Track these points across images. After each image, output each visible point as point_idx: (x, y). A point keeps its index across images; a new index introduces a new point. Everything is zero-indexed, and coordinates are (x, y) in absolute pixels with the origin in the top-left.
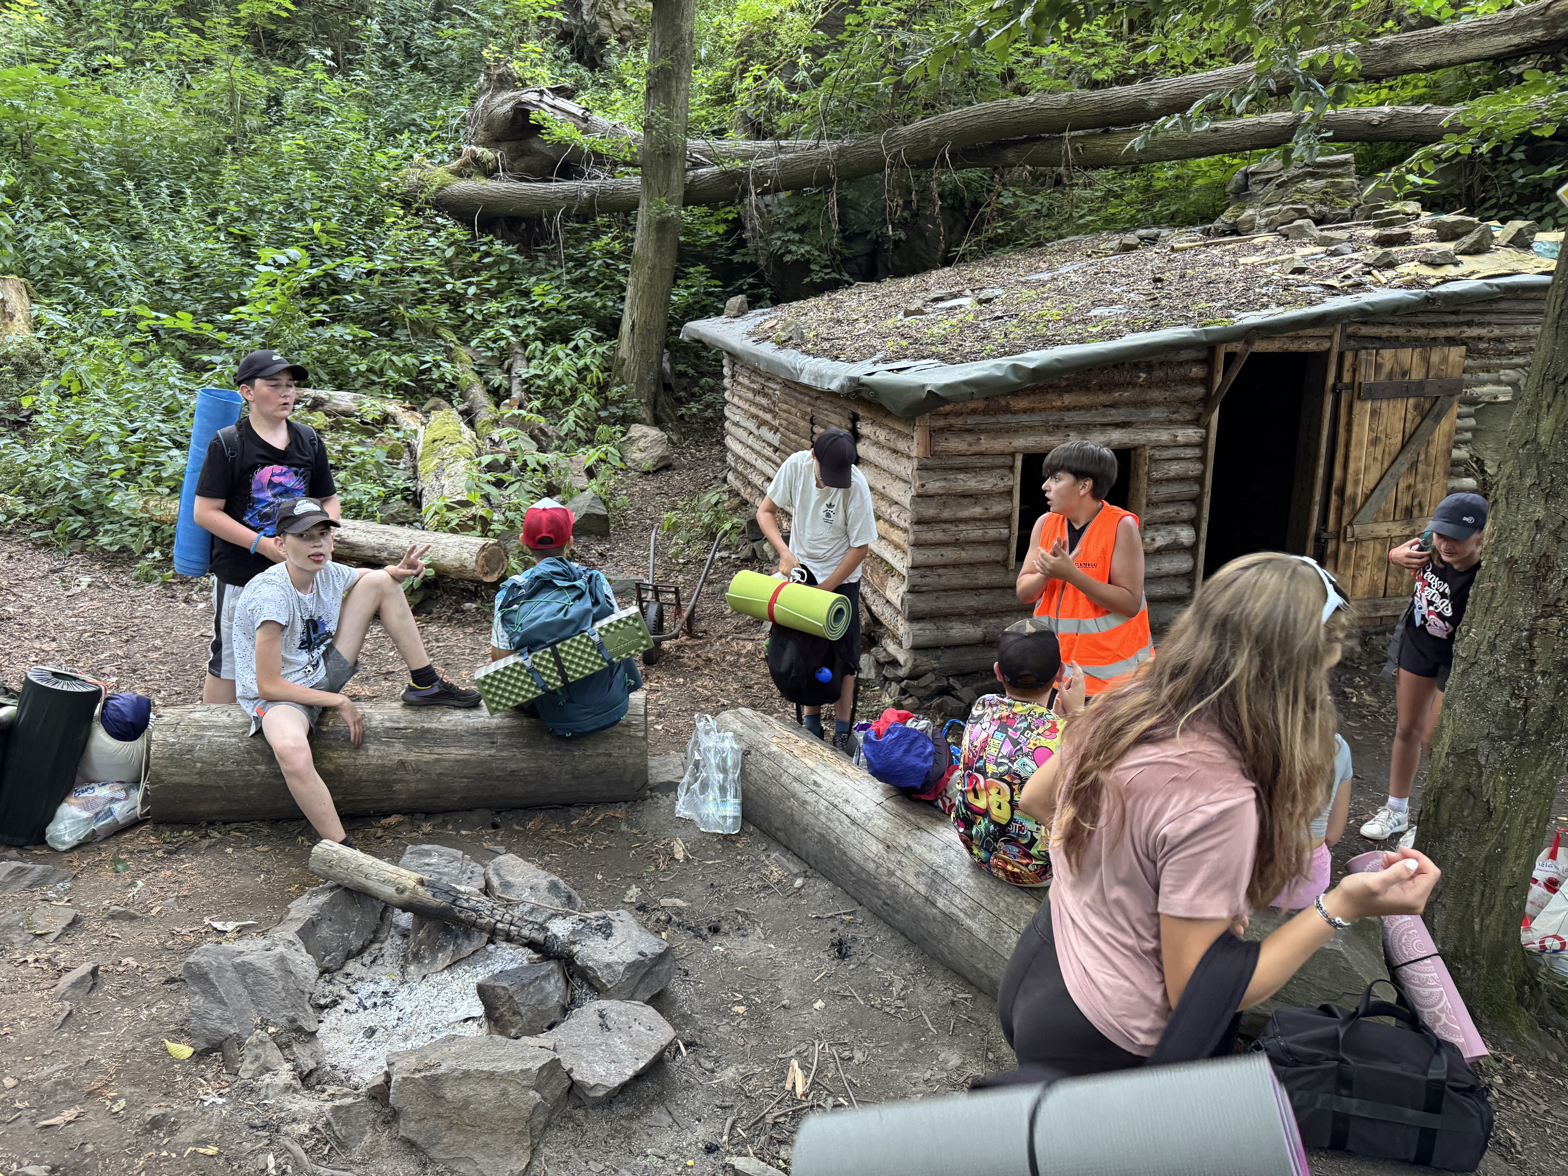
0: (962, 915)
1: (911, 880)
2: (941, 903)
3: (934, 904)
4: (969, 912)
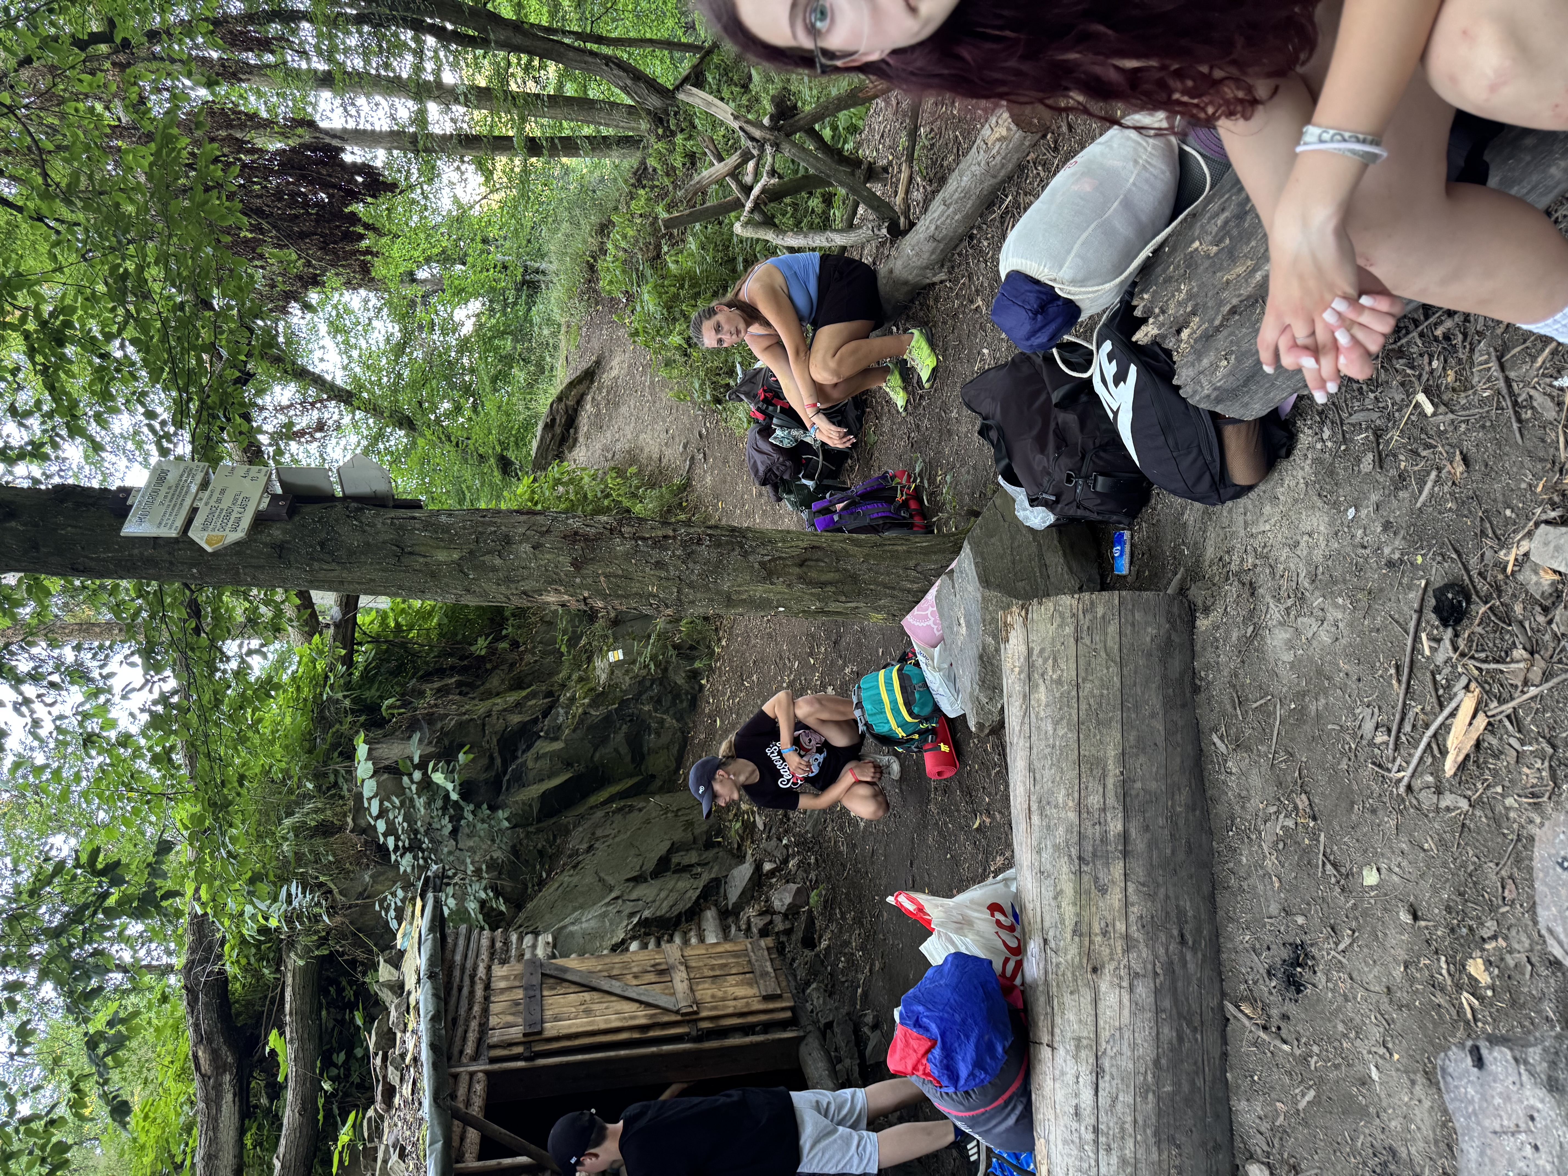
0: (1110, 782)
1: (1115, 897)
2: (1115, 826)
3: (1125, 836)
4: (1097, 772)
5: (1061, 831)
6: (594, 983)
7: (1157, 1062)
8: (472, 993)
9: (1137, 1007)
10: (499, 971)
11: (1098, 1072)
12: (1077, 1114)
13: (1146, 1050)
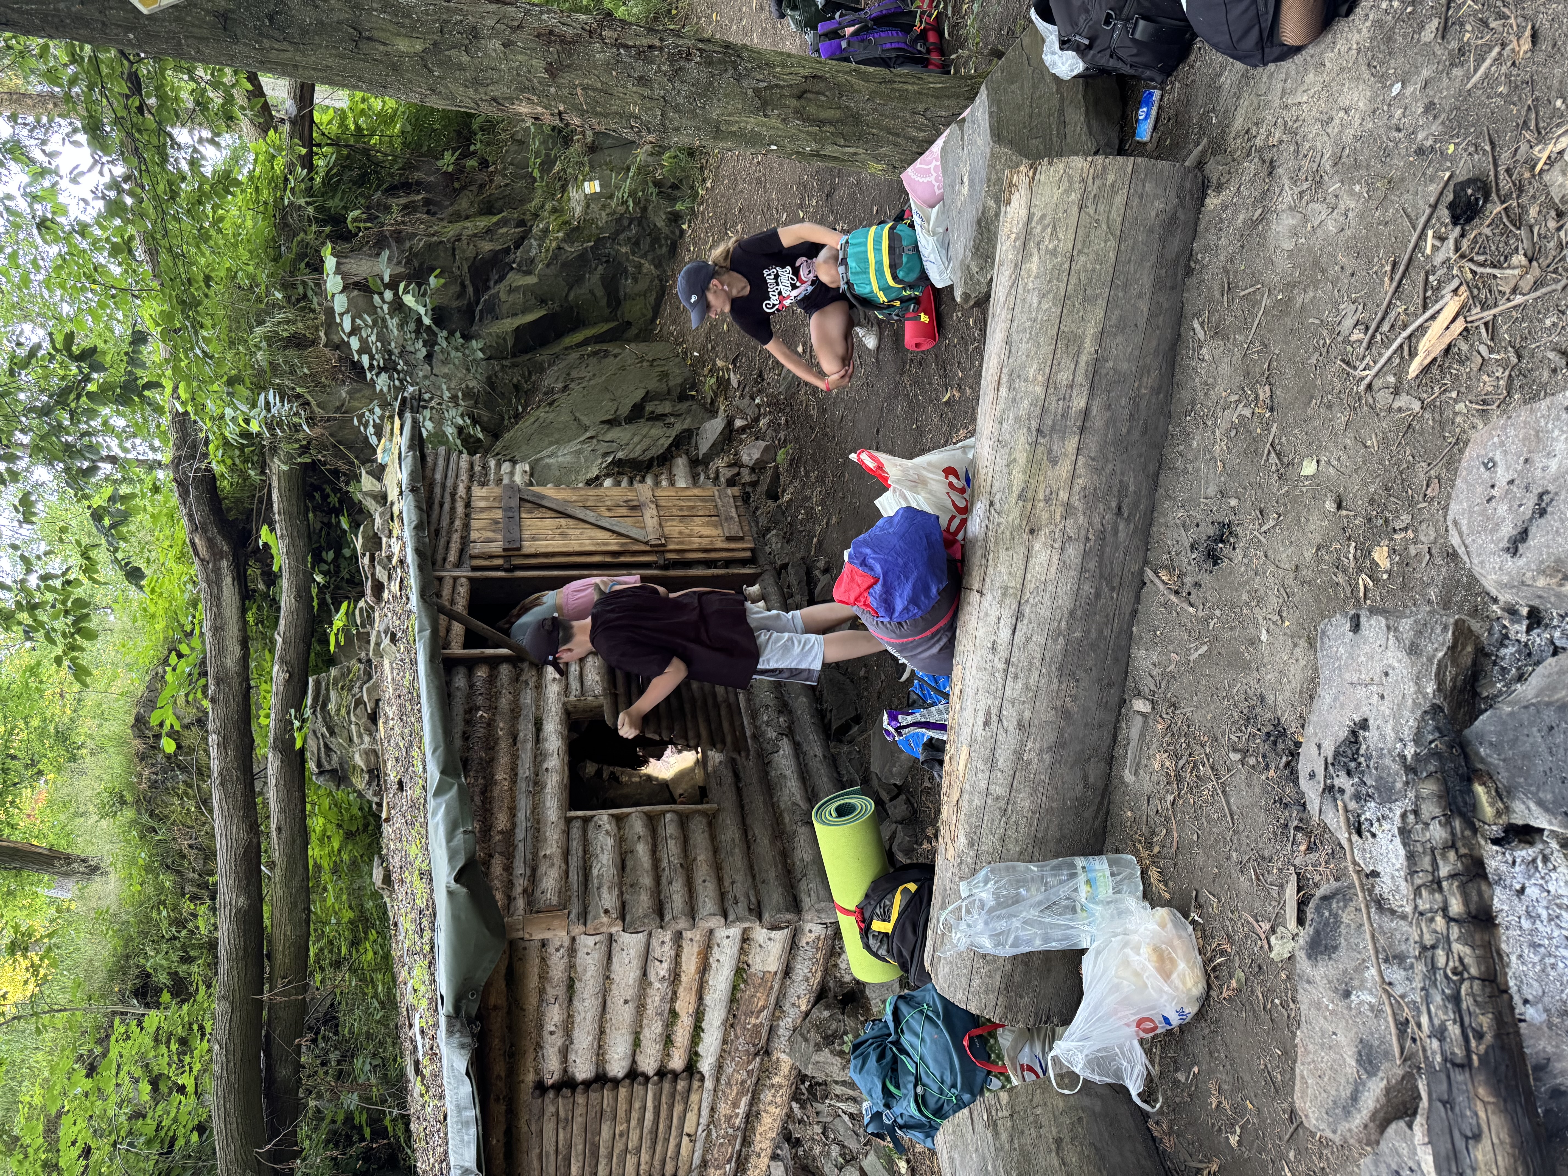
0: (1083, 359)
1: (1064, 469)
2: (1079, 402)
3: (1086, 413)
4: (1073, 349)
5: (1026, 403)
6: (570, 511)
7: (1072, 613)
8: (453, 509)
9: (1064, 565)
10: (478, 492)
11: (1019, 615)
12: (994, 648)
13: (1065, 602)
